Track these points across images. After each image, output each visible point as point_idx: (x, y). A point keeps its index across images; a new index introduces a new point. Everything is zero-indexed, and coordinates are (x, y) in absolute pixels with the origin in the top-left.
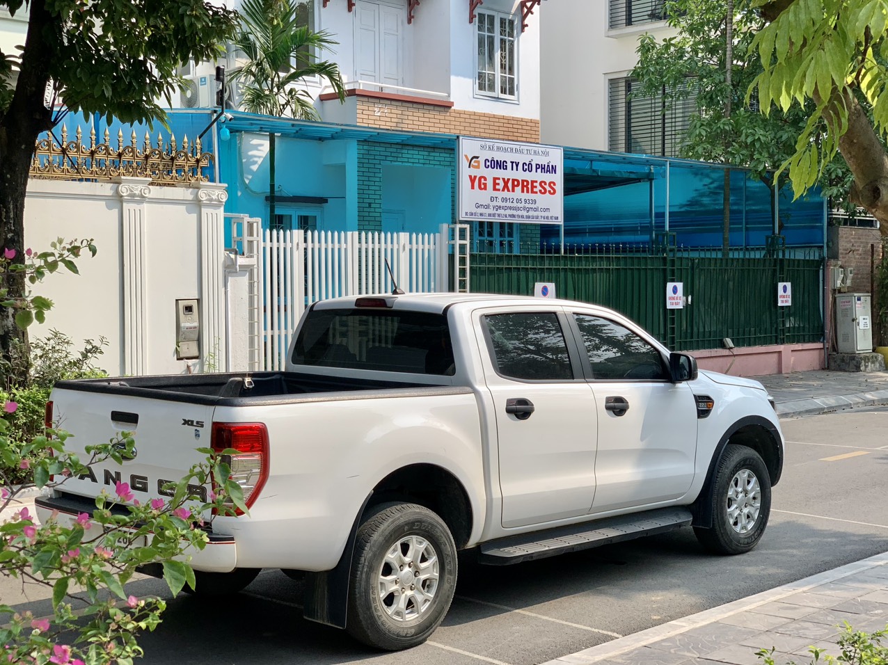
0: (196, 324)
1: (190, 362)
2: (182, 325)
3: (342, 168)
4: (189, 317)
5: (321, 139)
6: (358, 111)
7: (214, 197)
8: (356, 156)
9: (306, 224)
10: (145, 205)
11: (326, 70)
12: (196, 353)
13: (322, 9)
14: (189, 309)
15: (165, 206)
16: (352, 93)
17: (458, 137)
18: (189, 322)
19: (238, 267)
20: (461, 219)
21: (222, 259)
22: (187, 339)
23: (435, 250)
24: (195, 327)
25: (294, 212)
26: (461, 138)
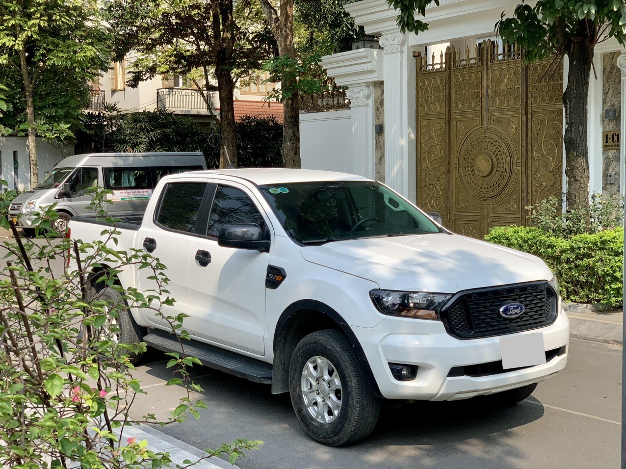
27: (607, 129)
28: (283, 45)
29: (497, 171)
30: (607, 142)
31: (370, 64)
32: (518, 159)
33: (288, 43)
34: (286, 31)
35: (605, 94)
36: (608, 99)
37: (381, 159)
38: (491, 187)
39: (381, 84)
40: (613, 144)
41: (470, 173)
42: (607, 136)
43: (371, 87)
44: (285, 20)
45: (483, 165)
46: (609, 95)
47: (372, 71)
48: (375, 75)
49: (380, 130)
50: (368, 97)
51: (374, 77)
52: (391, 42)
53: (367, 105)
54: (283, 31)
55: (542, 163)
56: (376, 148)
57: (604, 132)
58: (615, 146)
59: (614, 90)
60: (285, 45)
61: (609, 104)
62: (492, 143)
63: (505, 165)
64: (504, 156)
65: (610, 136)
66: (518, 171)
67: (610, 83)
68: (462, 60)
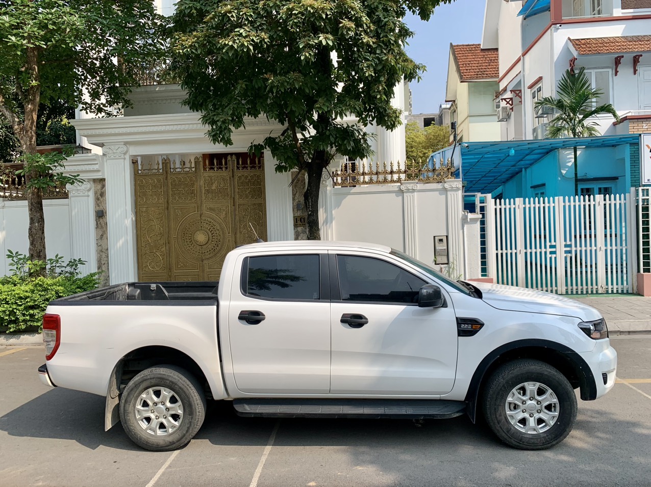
0: (446, 248)
1: (442, 266)
2: (437, 248)
3: (623, 159)
4: (441, 244)
5: (613, 146)
6: (630, 128)
7: (454, 186)
8: (629, 152)
9: (605, 191)
10: (415, 193)
11: (606, 109)
12: (446, 262)
13: (614, 77)
14: (441, 240)
15: (427, 193)
16: (625, 119)
17: (640, 135)
18: (441, 247)
19: (469, 219)
20: (643, 183)
21: (460, 216)
22: (440, 255)
23: (625, 204)
24: (444, 249)
25: (595, 186)
26: (642, 135)
27: (296, 215)
28: (28, 144)
29: (212, 241)
30: (297, 222)
31: (97, 165)
32: (229, 233)
33: (33, 143)
34: (31, 133)
35: (294, 195)
36: (296, 198)
37: (102, 235)
38: (207, 252)
39: (102, 180)
40: (301, 223)
41: (189, 243)
42: (296, 219)
43: (92, 183)
44: (31, 124)
45: (201, 237)
46: (297, 195)
47: (98, 171)
48: (100, 174)
49: (101, 215)
50: (89, 190)
51: (98, 176)
52: (115, 151)
53: (88, 196)
54: (29, 132)
55: (247, 235)
56: (96, 228)
57: (294, 217)
58: (303, 224)
59: (300, 193)
60: (30, 144)
61: (297, 201)
62: (207, 223)
63: (219, 238)
64: (218, 232)
65: (298, 219)
66: (229, 240)
67: (297, 189)
68: (177, 168)
